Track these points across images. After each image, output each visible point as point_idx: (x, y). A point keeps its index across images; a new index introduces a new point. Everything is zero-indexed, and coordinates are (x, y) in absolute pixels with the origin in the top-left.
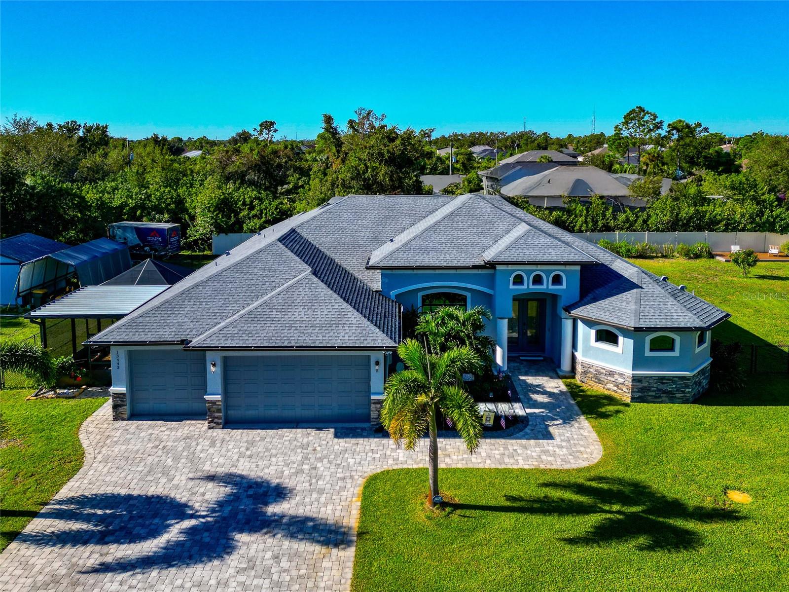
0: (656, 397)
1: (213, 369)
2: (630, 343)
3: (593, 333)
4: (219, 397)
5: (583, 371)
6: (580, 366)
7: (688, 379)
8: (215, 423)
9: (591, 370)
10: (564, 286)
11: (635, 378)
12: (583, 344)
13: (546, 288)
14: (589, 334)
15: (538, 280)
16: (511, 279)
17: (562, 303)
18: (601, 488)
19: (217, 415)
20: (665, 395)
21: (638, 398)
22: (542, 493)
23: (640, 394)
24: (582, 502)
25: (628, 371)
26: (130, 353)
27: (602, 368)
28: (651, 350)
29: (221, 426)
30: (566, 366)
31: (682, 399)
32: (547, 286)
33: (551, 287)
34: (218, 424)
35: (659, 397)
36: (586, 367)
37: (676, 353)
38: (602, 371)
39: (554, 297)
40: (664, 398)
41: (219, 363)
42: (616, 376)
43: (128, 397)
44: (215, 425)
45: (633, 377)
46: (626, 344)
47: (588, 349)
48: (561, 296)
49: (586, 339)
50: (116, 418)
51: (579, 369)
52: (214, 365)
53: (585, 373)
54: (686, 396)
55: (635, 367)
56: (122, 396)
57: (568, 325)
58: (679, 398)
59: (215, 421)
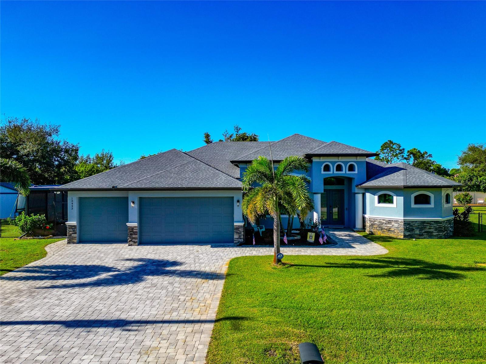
0: (420, 235)
1: (132, 205)
2: (401, 199)
3: (376, 197)
4: (136, 224)
5: (370, 224)
6: (368, 222)
7: (441, 223)
8: (133, 242)
9: (376, 222)
10: (356, 172)
11: (405, 222)
12: (370, 206)
13: (345, 173)
14: (374, 199)
15: (339, 168)
16: (322, 167)
17: (354, 183)
18: (390, 261)
19: (134, 236)
20: (426, 234)
21: (408, 236)
22: (351, 262)
23: (409, 233)
24: (378, 265)
25: (401, 218)
26: (81, 199)
27: (383, 220)
28: (416, 203)
29: (137, 244)
30: (359, 225)
31: (437, 236)
32: (345, 172)
33: (348, 172)
34: (135, 242)
35: (422, 235)
36: (372, 221)
37: (432, 205)
38: (383, 221)
39: (350, 180)
40: (425, 236)
41: (137, 201)
42: (393, 223)
43: (78, 228)
44: (133, 243)
45: (404, 221)
46: (398, 201)
47: (373, 209)
48: (354, 178)
49: (372, 202)
50: (69, 242)
51: (368, 224)
52: (133, 203)
53: (372, 225)
54: (440, 234)
55: (405, 215)
56: (74, 227)
57: (359, 197)
58: (435, 236)
59: (133, 240)
